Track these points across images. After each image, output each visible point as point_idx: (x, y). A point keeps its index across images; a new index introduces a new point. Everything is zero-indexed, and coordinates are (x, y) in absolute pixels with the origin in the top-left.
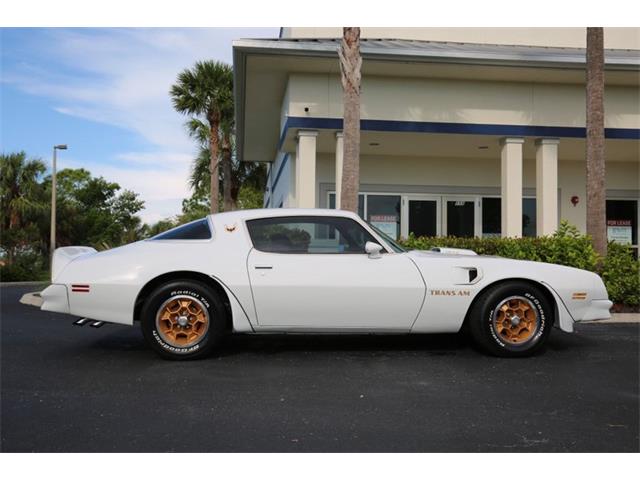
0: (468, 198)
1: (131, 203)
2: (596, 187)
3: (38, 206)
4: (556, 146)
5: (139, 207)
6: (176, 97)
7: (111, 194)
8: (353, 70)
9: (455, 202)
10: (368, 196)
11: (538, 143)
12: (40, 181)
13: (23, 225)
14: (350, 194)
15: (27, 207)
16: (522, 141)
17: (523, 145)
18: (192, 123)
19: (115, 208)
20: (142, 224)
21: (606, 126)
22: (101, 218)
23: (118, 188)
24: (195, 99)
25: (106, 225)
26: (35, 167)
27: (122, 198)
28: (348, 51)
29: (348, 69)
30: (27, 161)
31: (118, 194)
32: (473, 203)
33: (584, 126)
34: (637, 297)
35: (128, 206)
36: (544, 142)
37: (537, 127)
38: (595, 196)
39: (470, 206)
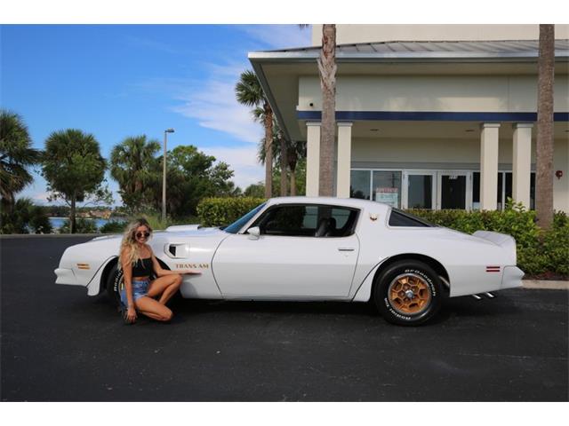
0: (461, 173)
1: (224, 171)
2: (544, 168)
3: (154, 175)
4: (530, 129)
5: (230, 174)
6: (240, 92)
7: (209, 165)
8: (329, 75)
9: (448, 177)
10: (374, 172)
11: (514, 127)
12: (157, 156)
13: (143, 190)
14: (325, 177)
15: (147, 177)
16: (499, 125)
17: (500, 128)
18: (256, 111)
19: (213, 176)
20: (235, 188)
21: (555, 111)
22: (201, 183)
23: (214, 160)
24: (253, 94)
25: (204, 189)
26: (153, 147)
27: (217, 168)
28: (324, 60)
29: (324, 75)
30: (147, 143)
31: (214, 164)
32: (465, 177)
33: (536, 111)
34: (566, 267)
35: (221, 174)
36: (518, 125)
37: (511, 113)
38: (543, 176)
39: (462, 179)
